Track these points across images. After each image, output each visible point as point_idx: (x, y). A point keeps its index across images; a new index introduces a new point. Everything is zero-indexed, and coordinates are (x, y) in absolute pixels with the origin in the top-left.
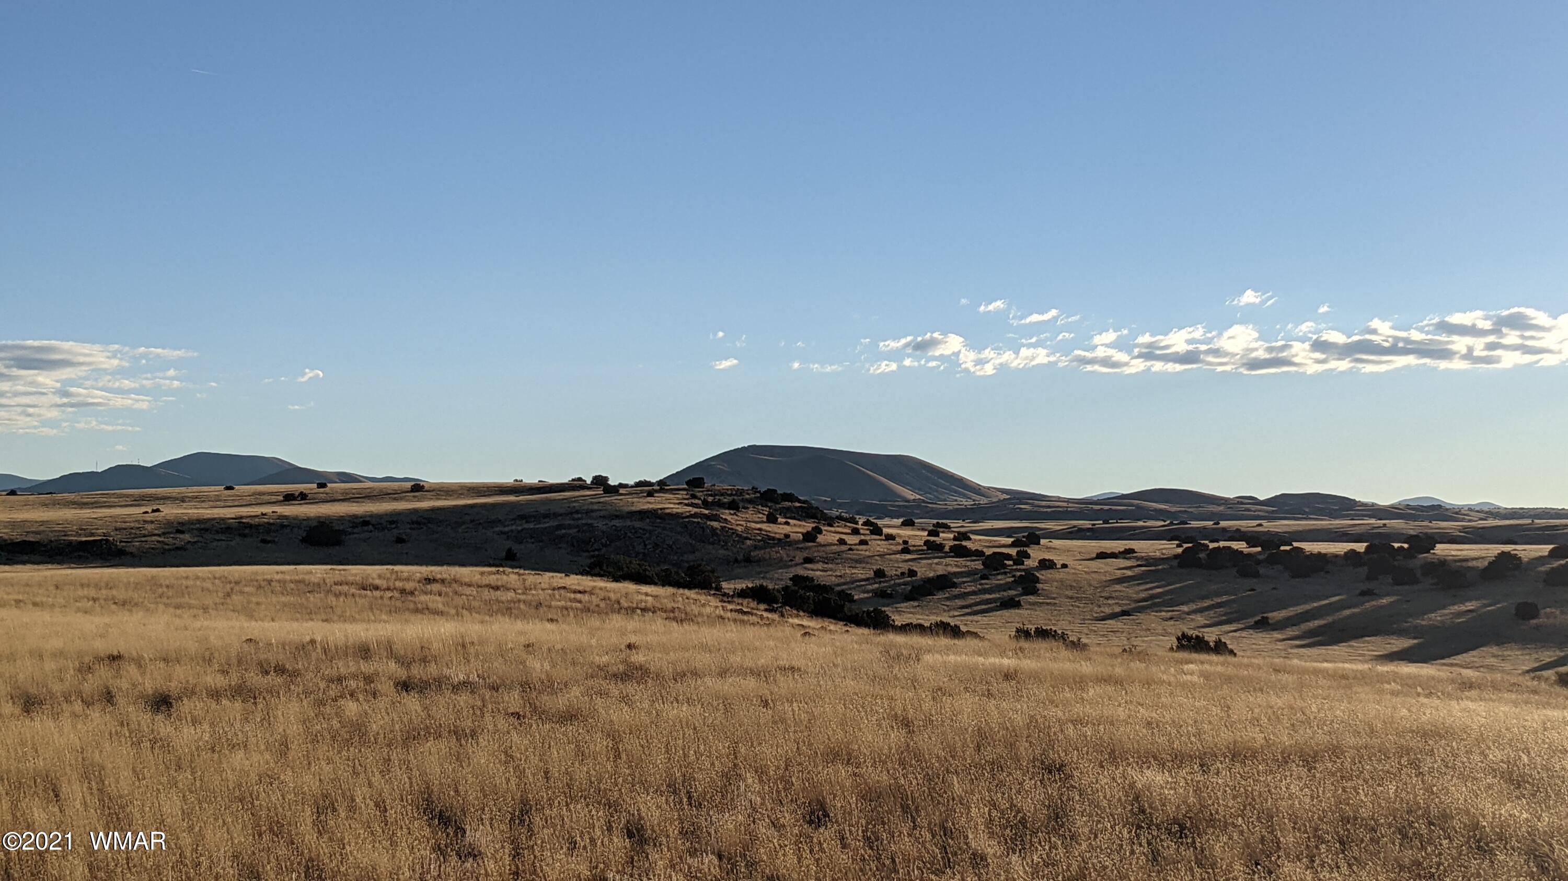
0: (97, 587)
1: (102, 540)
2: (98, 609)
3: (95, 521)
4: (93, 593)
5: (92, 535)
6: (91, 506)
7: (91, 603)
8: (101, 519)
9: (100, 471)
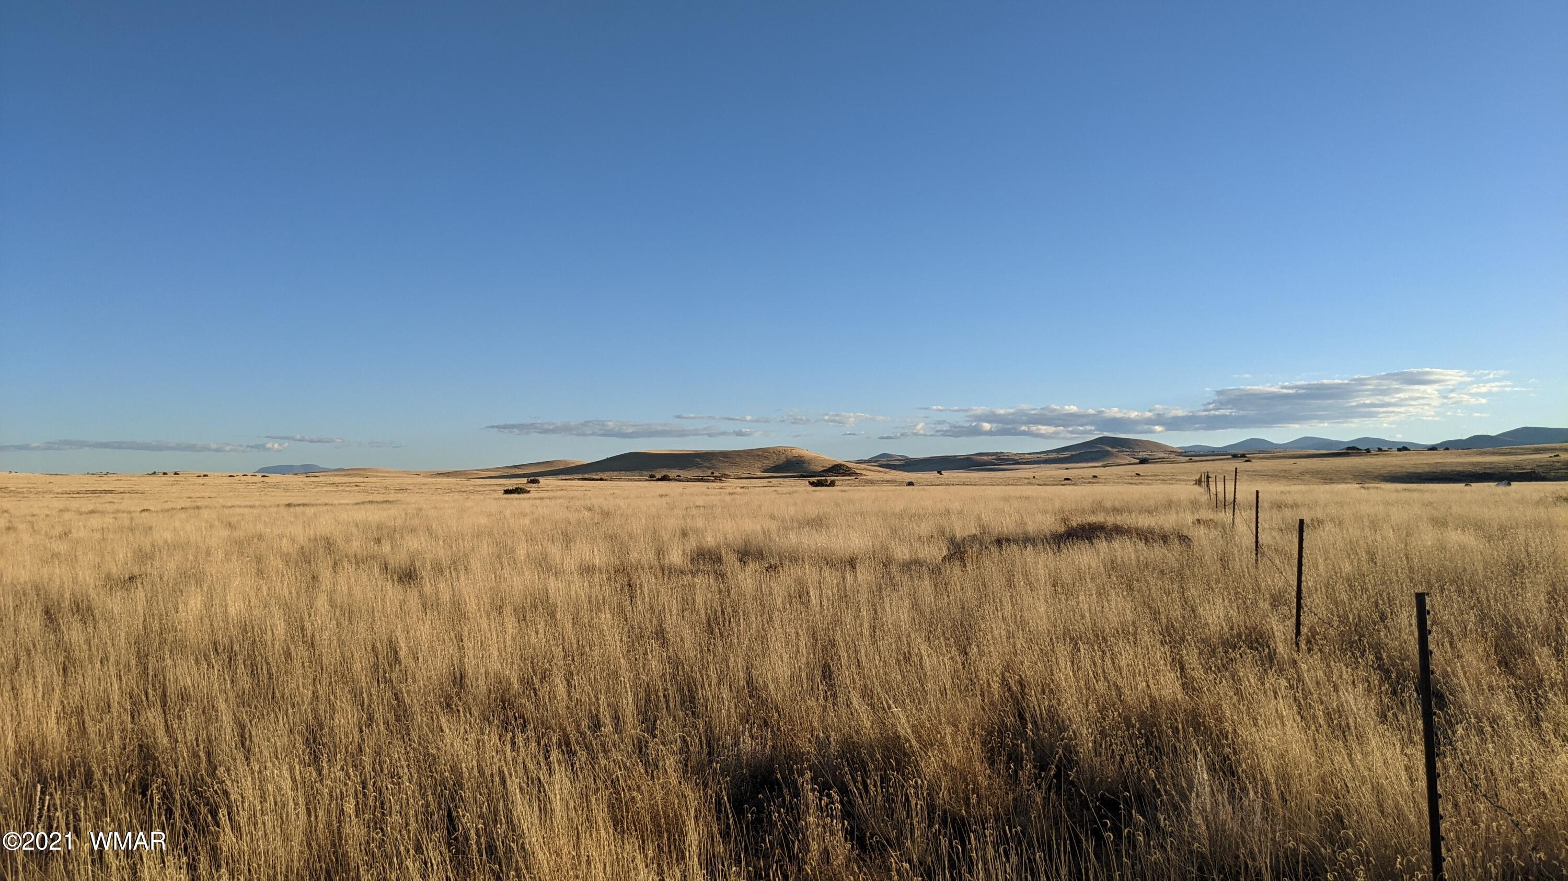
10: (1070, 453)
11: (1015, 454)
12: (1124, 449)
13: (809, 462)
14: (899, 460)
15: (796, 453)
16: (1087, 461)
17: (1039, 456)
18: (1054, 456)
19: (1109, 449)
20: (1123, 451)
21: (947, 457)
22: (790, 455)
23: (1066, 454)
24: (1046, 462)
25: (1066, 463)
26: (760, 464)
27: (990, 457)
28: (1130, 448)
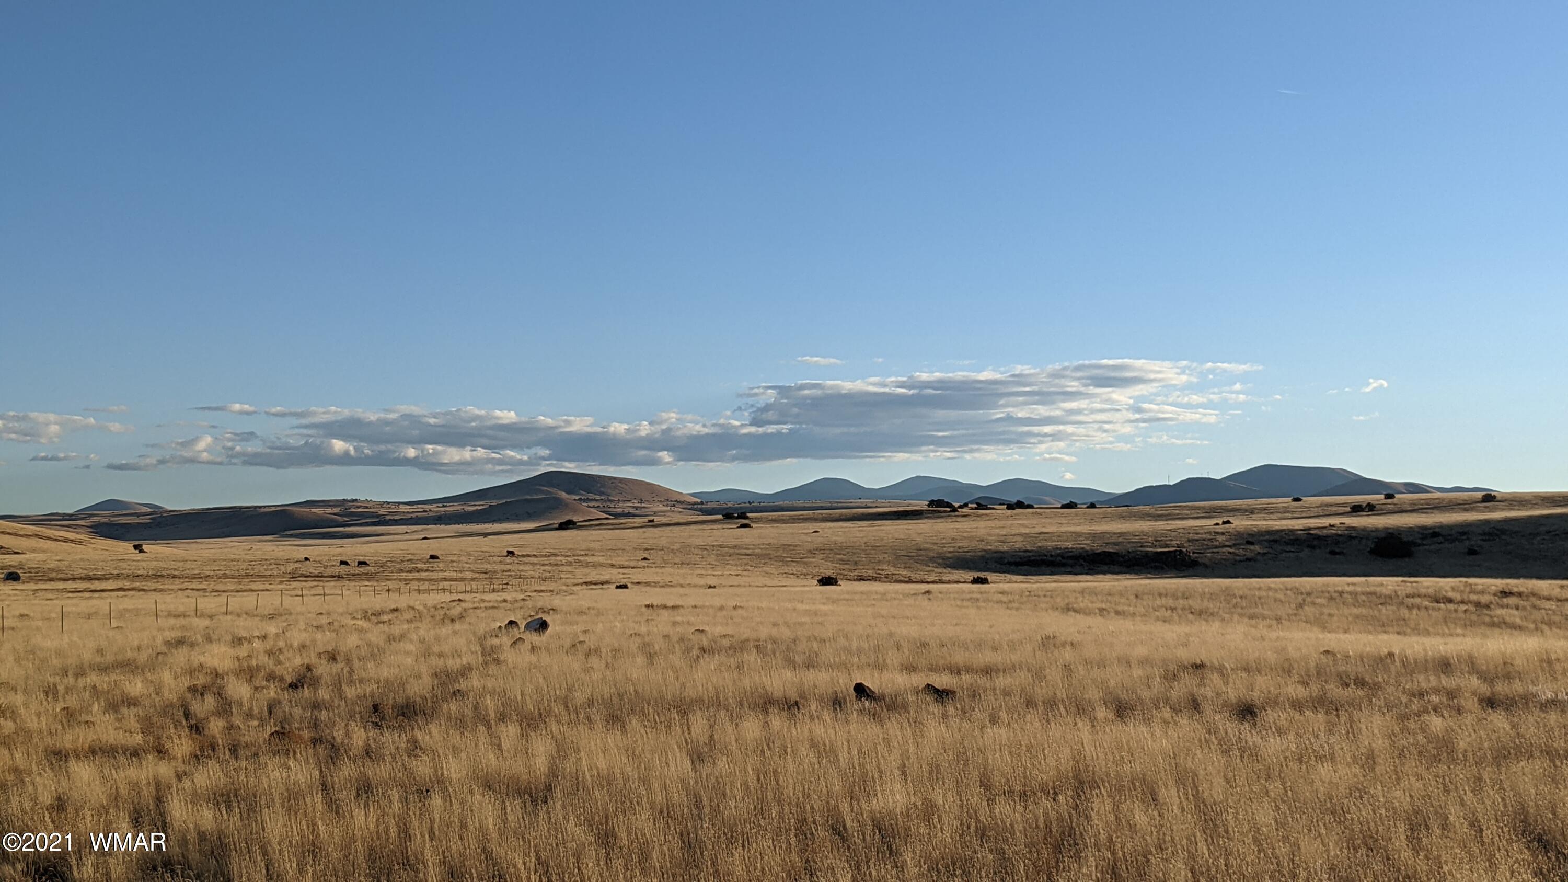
0: (1175, 597)
1: (1176, 551)
2: (1176, 618)
3: (1169, 532)
4: (1171, 602)
5: (1167, 546)
6: (1164, 518)
7: (1169, 612)
8: (1174, 530)
9: (1171, 484)
10: (489, 502)
11: (382, 504)
12: (591, 496)
14: (138, 515)
16: (518, 518)
17: (427, 507)
18: (456, 508)
19: (564, 495)
20: (588, 500)
21: (241, 508)
23: (480, 505)
24: (439, 520)
25: (478, 522)
27: (329, 510)
28: (601, 494)
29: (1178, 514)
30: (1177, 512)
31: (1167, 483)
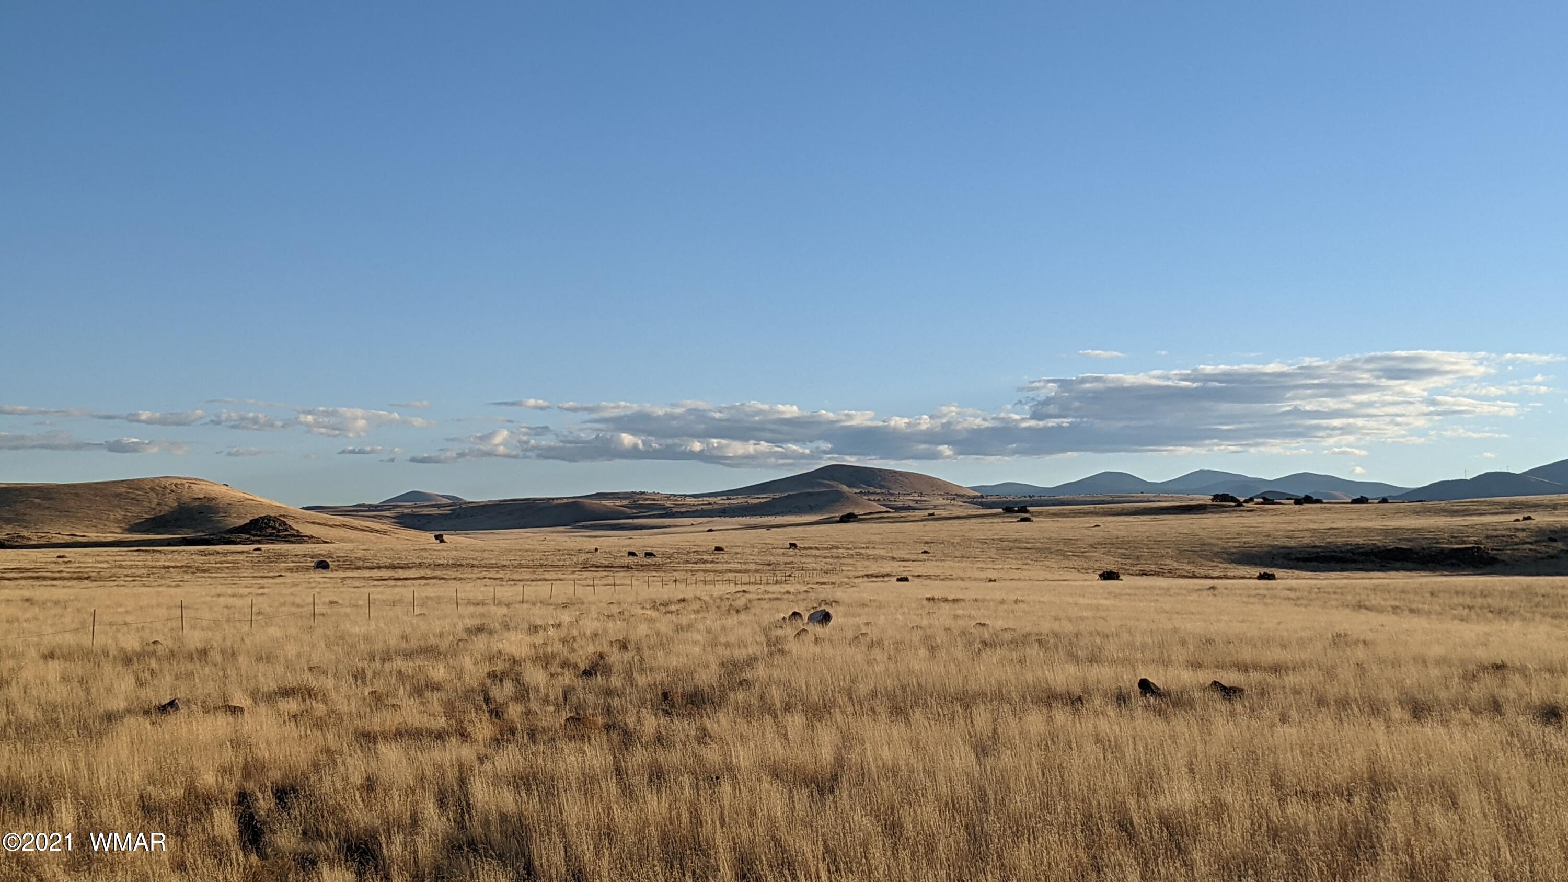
0: (1472, 594)
1: (1473, 548)
2: (1474, 616)
3: (1466, 528)
4: (1468, 601)
5: (1464, 542)
6: (1461, 514)
7: (1467, 610)
8: (1472, 526)
9: (1468, 479)
10: (771, 495)
11: (668, 497)
12: (872, 489)
13: (227, 509)
14: (439, 506)
15: (199, 491)
16: (799, 511)
17: (712, 500)
18: (739, 500)
19: (845, 488)
20: (869, 493)
21: (535, 500)
22: (186, 496)
23: (763, 498)
24: (724, 512)
25: (761, 515)
26: (120, 514)
27: (618, 502)
28: (882, 487)
29: (1476, 510)
30: (1475, 507)
31: (1464, 478)
